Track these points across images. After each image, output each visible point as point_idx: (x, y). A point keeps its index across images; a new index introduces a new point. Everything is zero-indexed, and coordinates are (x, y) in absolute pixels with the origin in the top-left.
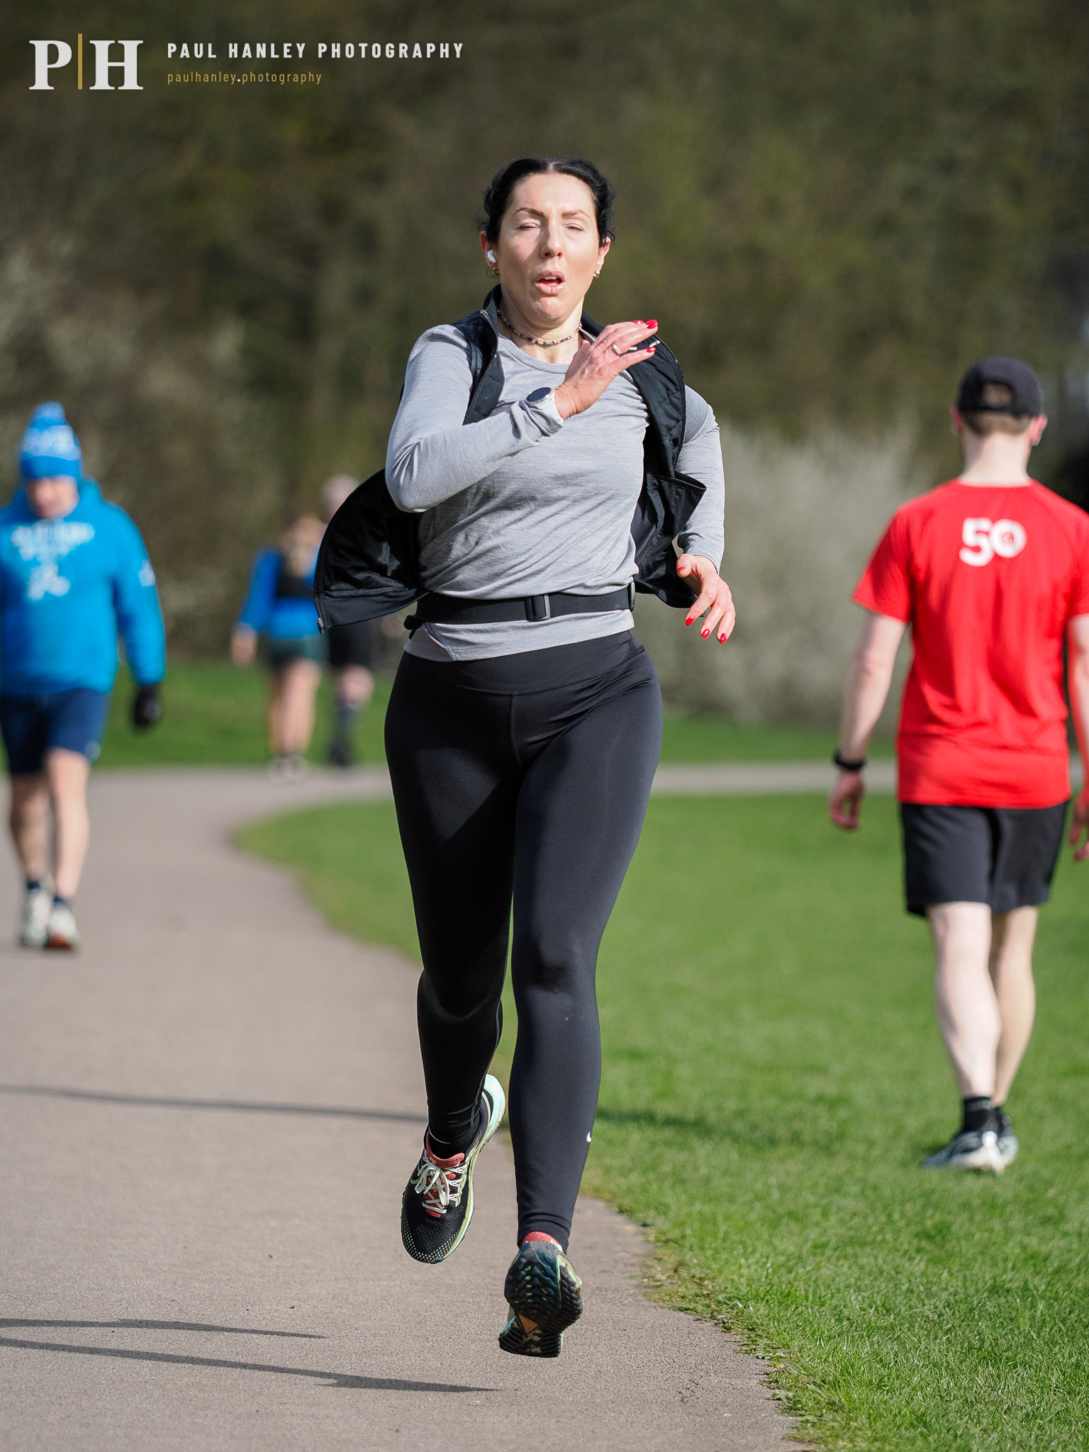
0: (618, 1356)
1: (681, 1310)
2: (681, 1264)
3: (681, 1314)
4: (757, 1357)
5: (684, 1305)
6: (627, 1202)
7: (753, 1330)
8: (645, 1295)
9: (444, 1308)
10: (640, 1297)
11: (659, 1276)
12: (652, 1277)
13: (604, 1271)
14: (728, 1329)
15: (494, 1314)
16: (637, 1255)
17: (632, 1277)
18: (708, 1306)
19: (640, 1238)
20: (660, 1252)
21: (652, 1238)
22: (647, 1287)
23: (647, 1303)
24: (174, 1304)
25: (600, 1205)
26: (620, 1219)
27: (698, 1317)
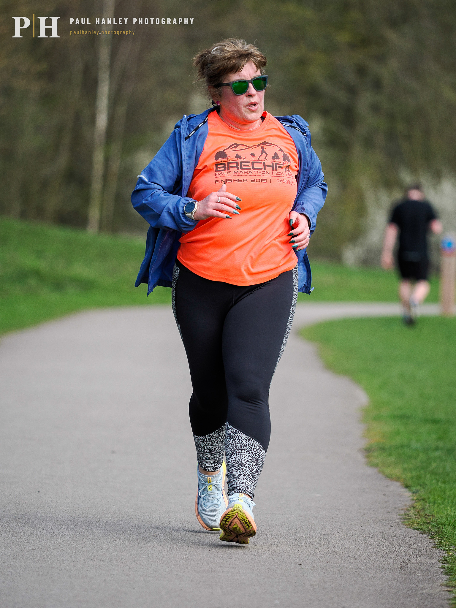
0: (379, 548)
1: (416, 529)
2: (423, 509)
3: (416, 531)
4: (441, 550)
5: (418, 527)
6: (410, 483)
7: (443, 538)
9: (309, 527)
10: (400, 523)
11: (410, 515)
12: (408, 515)
13: (388, 512)
14: (433, 538)
15: (330, 530)
16: (406, 505)
18: (428, 527)
19: (411, 498)
20: (416, 504)
21: (415, 498)
22: (405, 519)
23: (402, 526)
24: (190, 523)
25: (398, 484)
26: (406, 490)
27: (422, 532)
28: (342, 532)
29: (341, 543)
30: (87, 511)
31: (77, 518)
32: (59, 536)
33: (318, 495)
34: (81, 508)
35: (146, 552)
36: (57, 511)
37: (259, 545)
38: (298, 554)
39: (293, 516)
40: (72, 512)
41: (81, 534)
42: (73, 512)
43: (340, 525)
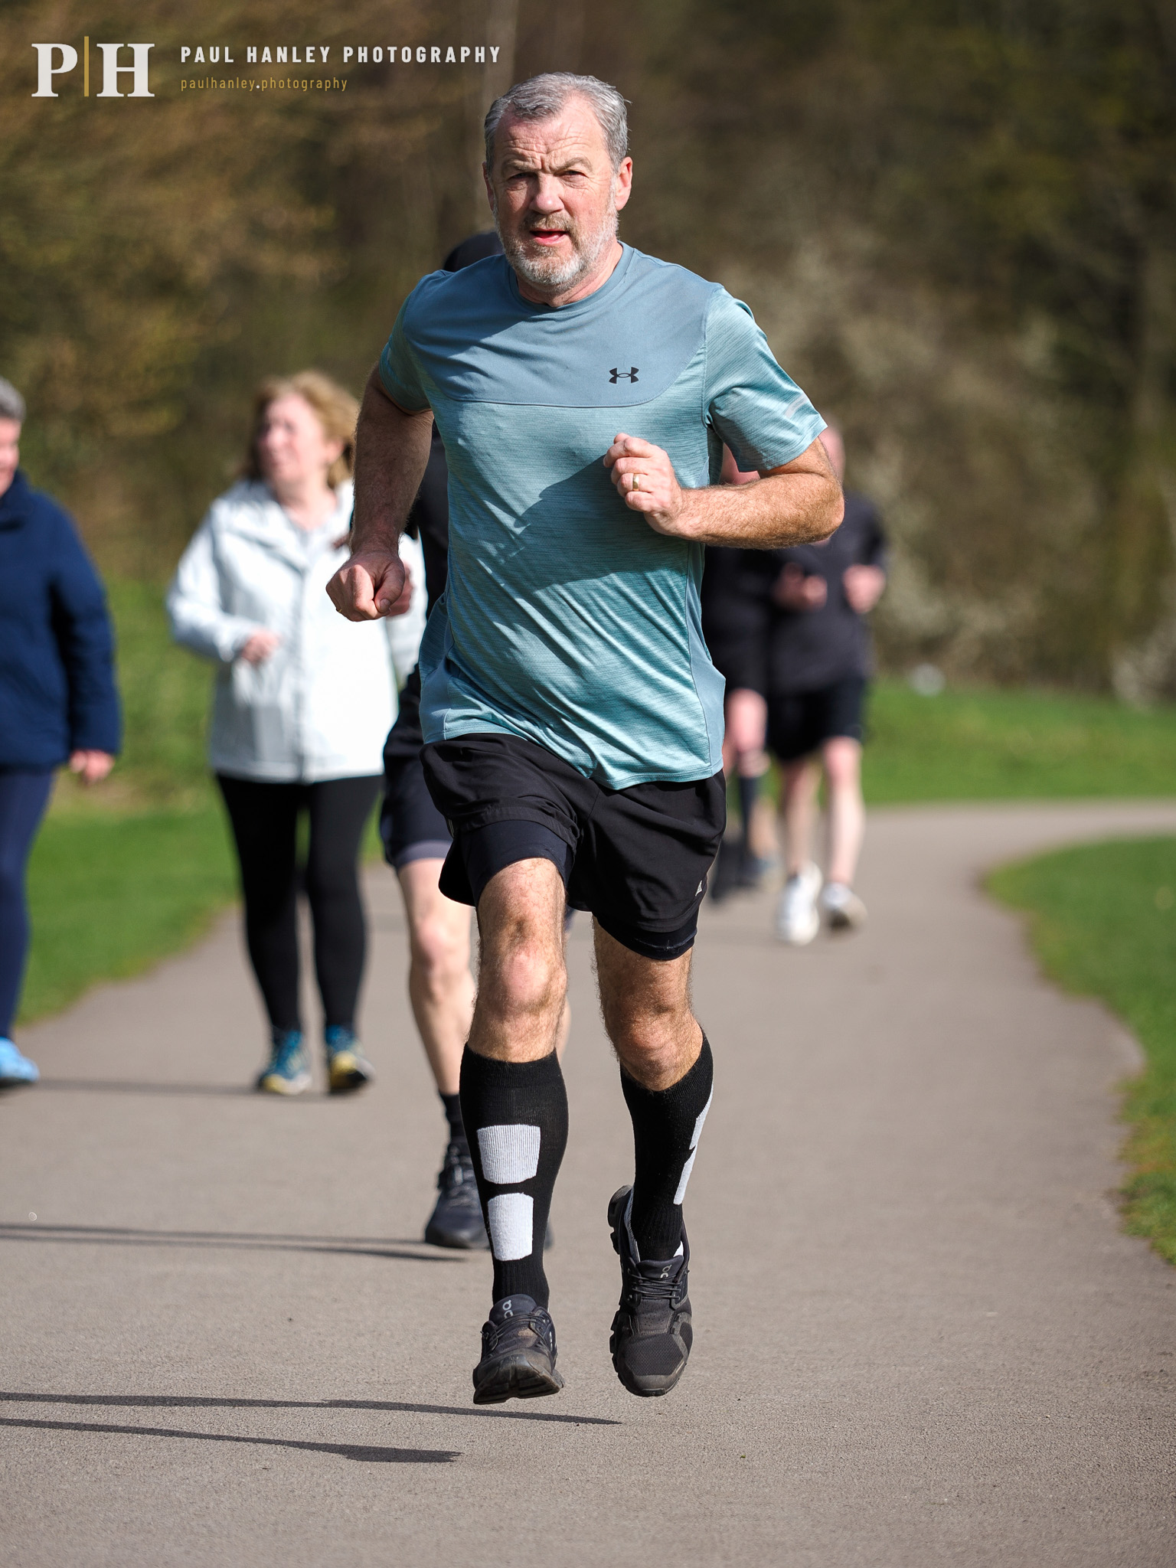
28: (1039, 1409)
29: (1034, 1437)
30: (406, 1367)
31: (380, 1387)
32: (334, 1434)
33: (990, 1314)
34: (393, 1361)
35: (546, 1468)
36: (332, 1370)
37: (829, 1445)
38: (924, 1466)
39: (922, 1368)
40: (369, 1370)
41: (387, 1426)
42: (373, 1370)
43: (1036, 1390)
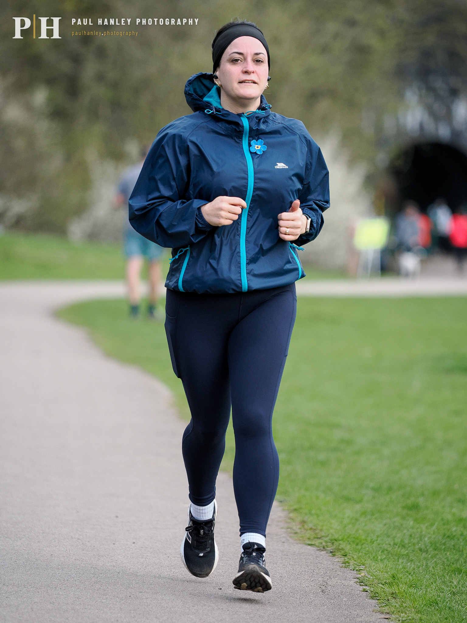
2: (303, 522)
3: (309, 547)
4: (351, 570)
5: (310, 543)
7: (345, 556)
8: (291, 537)
11: (294, 528)
12: (291, 528)
14: (334, 555)
17: (282, 528)
18: (321, 543)
20: (292, 515)
22: (291, 533)
23: (293, 541)
27: (319, 549)
